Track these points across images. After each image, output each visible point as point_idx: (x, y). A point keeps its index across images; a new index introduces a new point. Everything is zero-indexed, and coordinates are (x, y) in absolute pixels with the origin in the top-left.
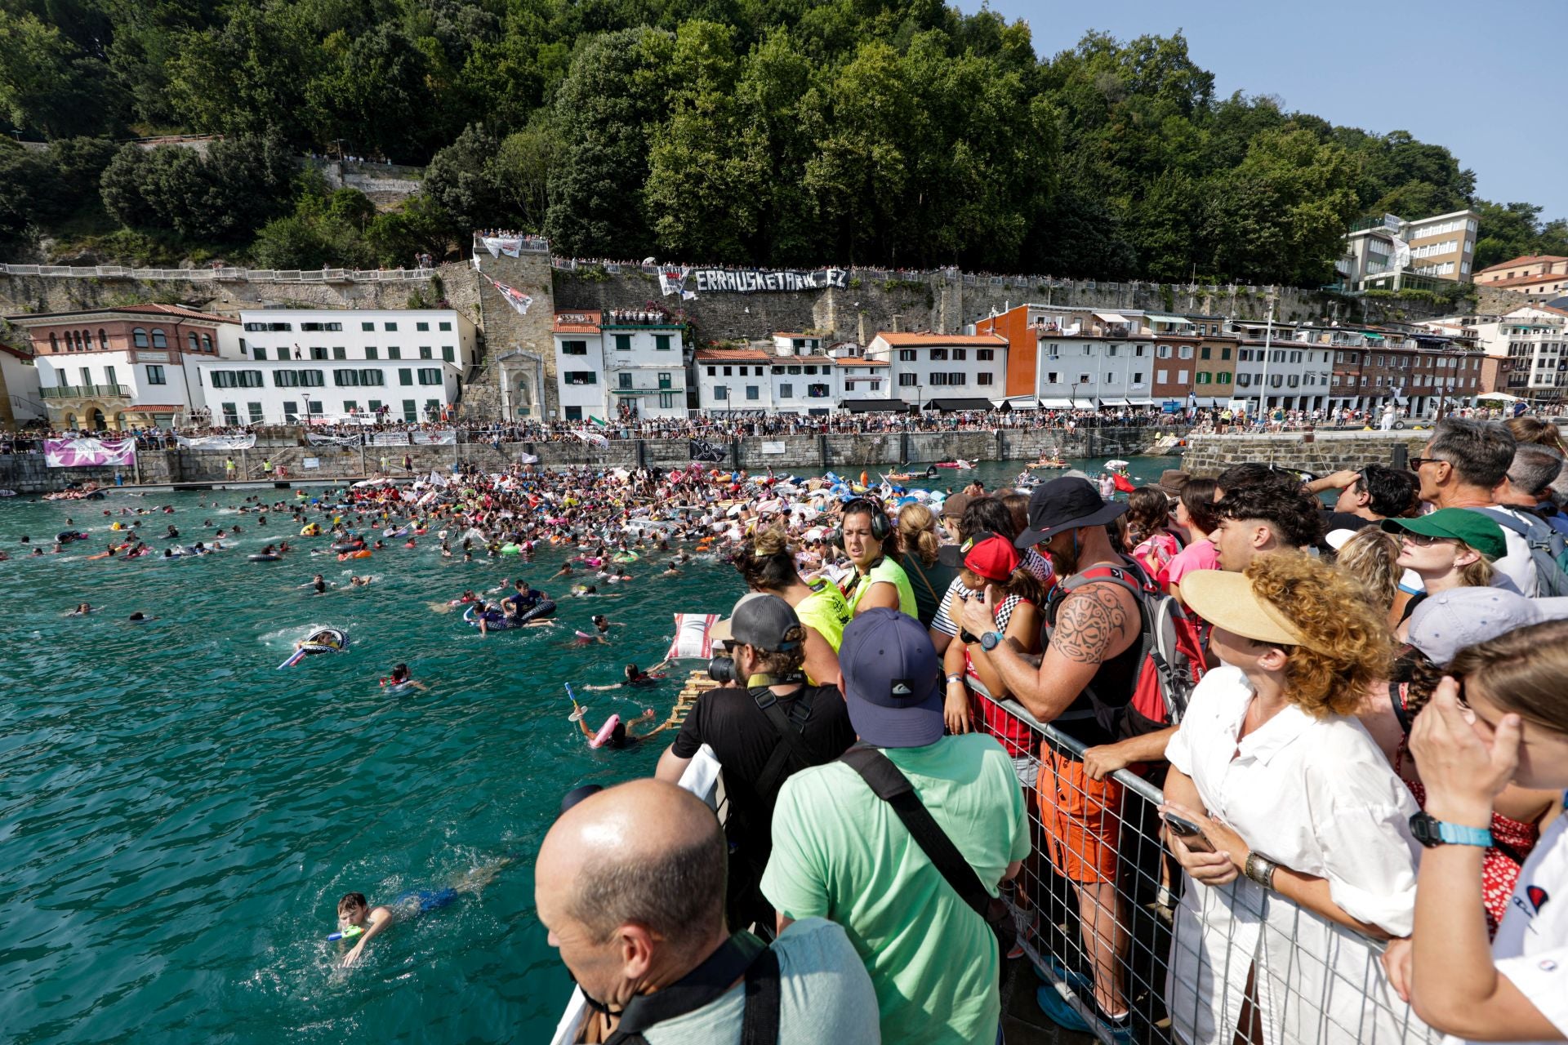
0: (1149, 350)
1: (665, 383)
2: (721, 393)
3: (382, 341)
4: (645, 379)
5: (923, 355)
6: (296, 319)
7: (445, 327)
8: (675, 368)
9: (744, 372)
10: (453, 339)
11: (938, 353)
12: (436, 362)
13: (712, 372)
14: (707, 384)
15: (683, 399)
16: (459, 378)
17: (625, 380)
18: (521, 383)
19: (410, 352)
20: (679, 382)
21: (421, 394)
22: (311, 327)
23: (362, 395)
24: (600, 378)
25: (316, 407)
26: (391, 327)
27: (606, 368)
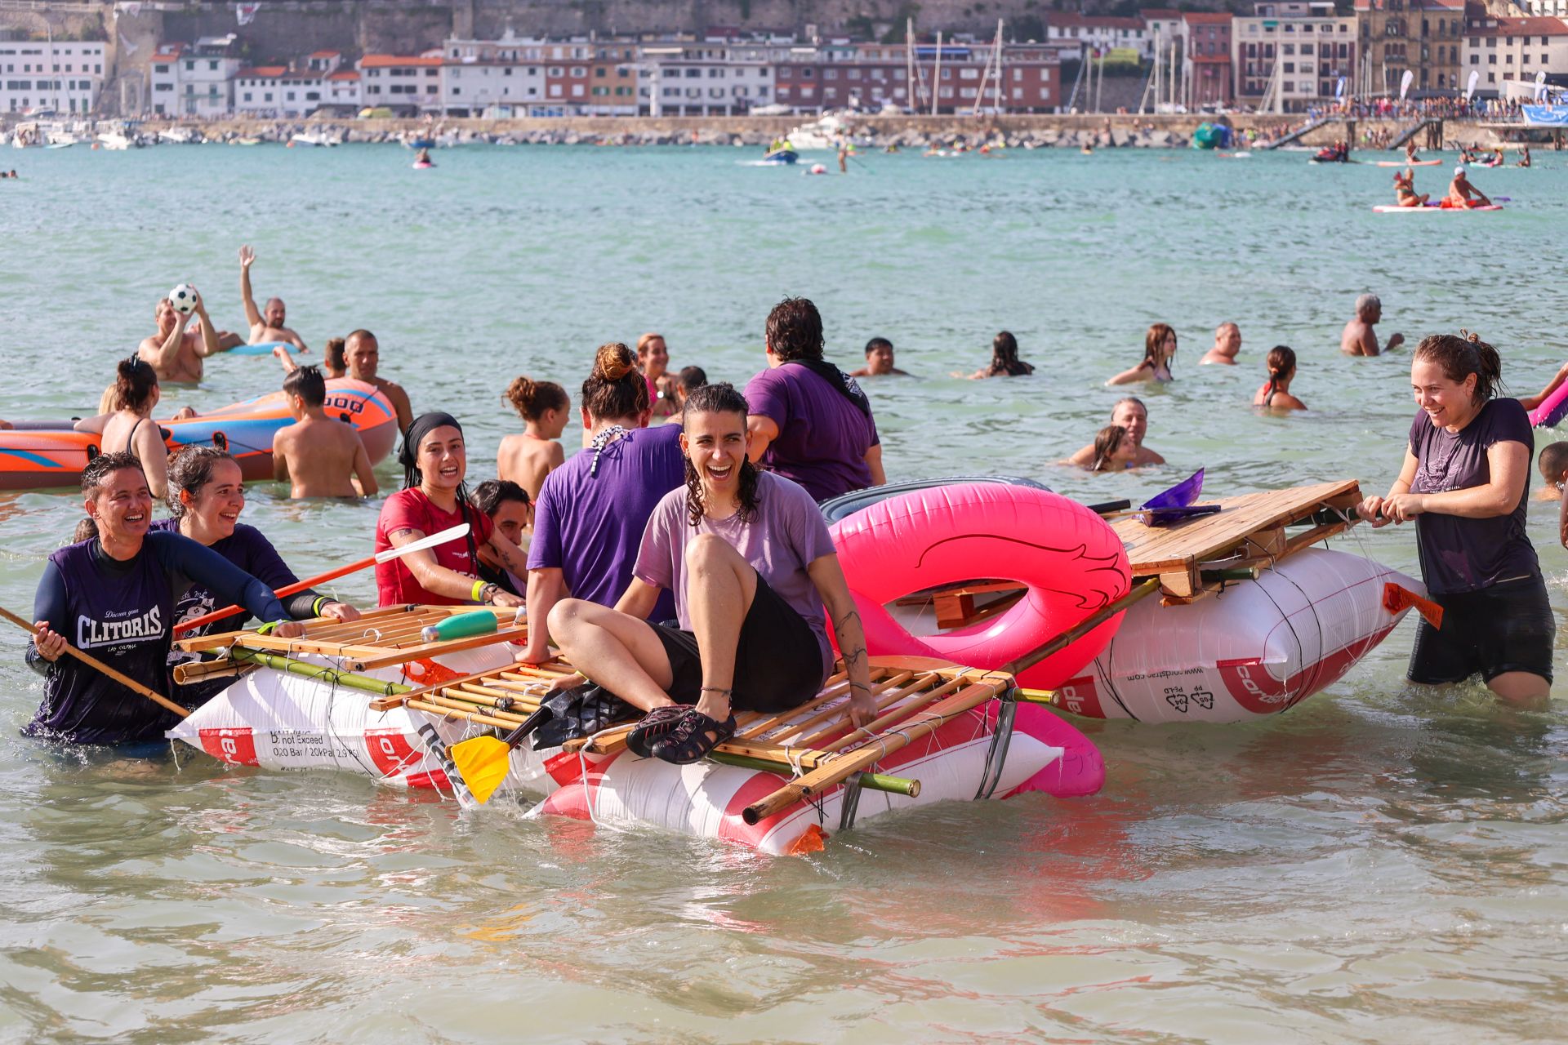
0: (540, 71)
1: (213, 91)
2: (248, 97)
3: (63, 60)
4: (202, 88)
5: (385, 72)
6: (19, 46)
7: (98, 52)
8: (221, 81)
9: (263, 84)
10: (101, 60)
11: (396, 72)
12: (90, 76)
13: (243, 84)
14: (240, 91)
15: (224, 101)
16: (102, 85)
17: (190, 89)
18: (132, 90)
19: (77, 69)
20: (223, 89)
21: (78, 95)
22: (26, 52)
23: (48, 94)
24: (176, 87)
25: (26, 102)
26: (68, 52)
27: (180, 81)
